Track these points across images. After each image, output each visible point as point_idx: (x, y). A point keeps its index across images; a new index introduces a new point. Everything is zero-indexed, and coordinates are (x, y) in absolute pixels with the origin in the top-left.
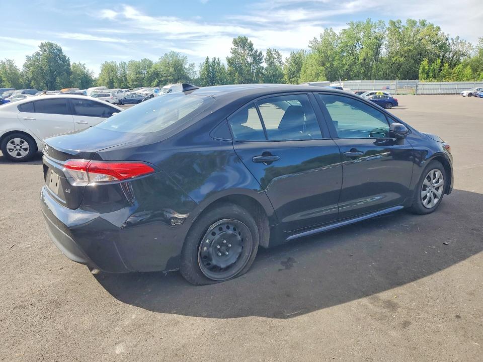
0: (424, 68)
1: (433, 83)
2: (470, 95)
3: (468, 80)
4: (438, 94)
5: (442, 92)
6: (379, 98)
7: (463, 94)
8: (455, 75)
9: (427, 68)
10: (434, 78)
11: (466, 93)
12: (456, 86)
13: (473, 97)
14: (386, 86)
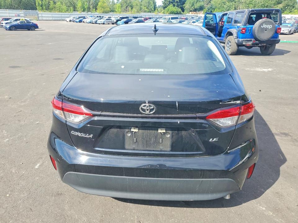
0: (39, 3)
1: (46, 13)
2: (70, 21)
3: (65, 12)
4: (51, 20)
5: (54, 19)
6: (25, 23)
7: (66, 20)
8: (58, 8)
9: (40, 3)
10: (46, 9)
11: (68, 20)
12: (60, 16)
13: (72, 23)
14: (17, 14)
